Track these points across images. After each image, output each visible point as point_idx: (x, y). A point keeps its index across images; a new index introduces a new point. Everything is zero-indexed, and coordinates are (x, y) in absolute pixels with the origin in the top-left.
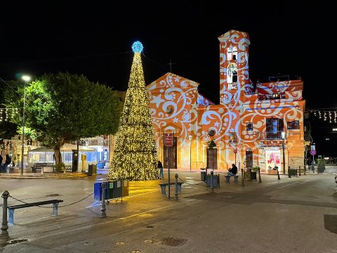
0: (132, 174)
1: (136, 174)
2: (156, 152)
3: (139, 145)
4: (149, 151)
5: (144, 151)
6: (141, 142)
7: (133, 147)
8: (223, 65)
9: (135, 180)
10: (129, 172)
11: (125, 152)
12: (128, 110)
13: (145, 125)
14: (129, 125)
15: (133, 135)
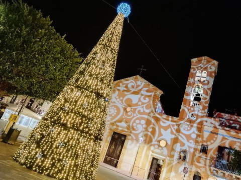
0: (48, 163)
1: (53, 165)
2: (101, 140)
3: (78, 120)
4: (90, 135)
5: (82, 132)
6: (84, 116)
7: (69, 120)
8: (190, 84)
9: (48, 175)
10: (44, 156)
11: (54, 124)
12: (84, 69)
13: (99, 95)
14: (77, 87)
15: (76, 102)
